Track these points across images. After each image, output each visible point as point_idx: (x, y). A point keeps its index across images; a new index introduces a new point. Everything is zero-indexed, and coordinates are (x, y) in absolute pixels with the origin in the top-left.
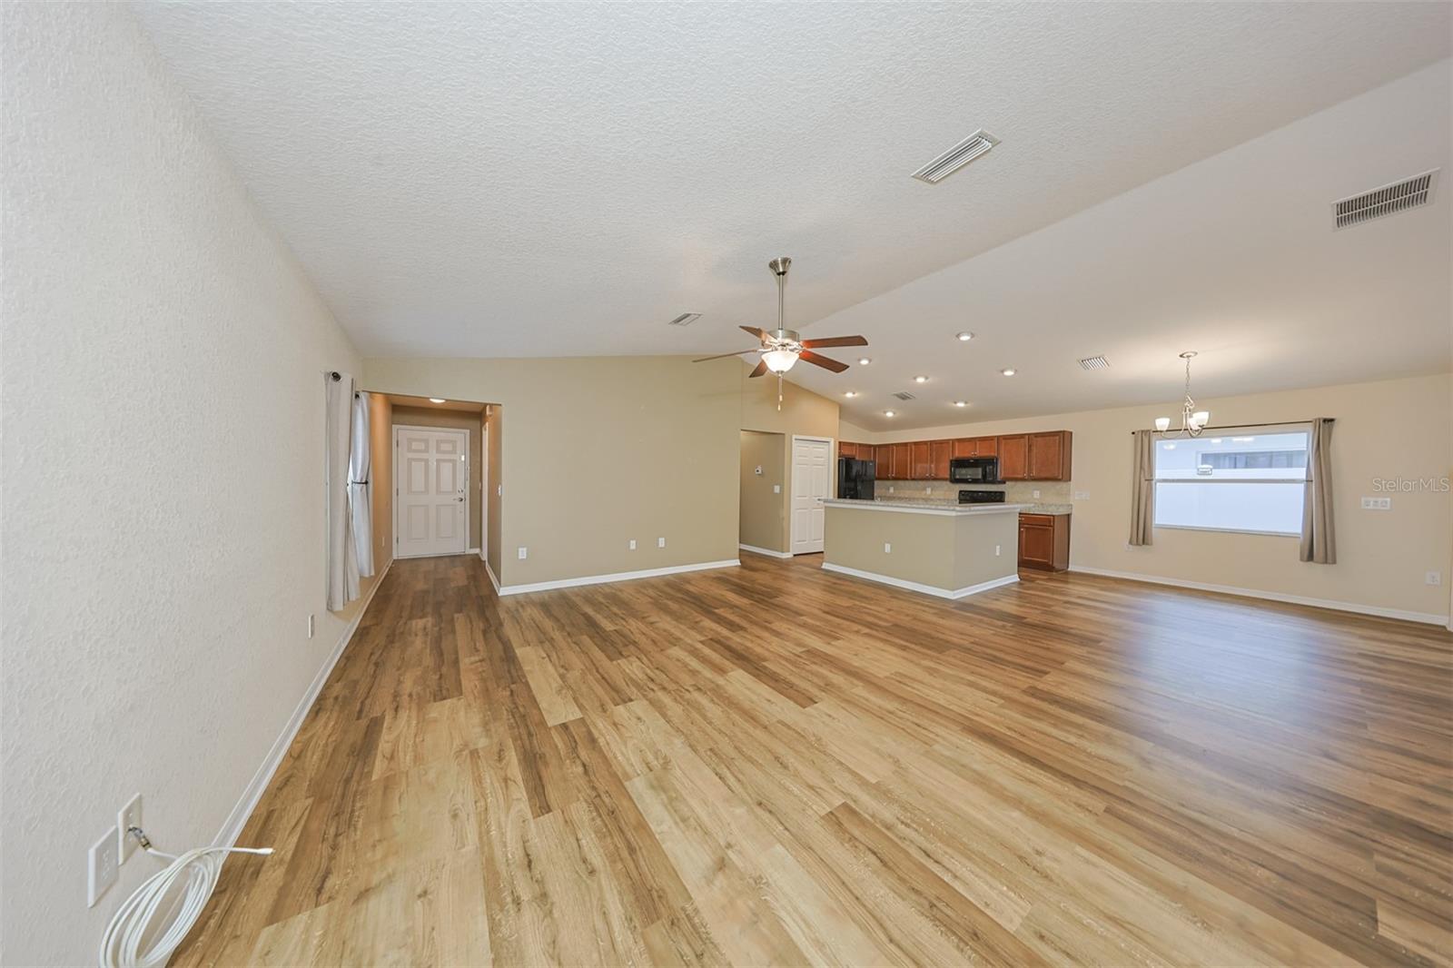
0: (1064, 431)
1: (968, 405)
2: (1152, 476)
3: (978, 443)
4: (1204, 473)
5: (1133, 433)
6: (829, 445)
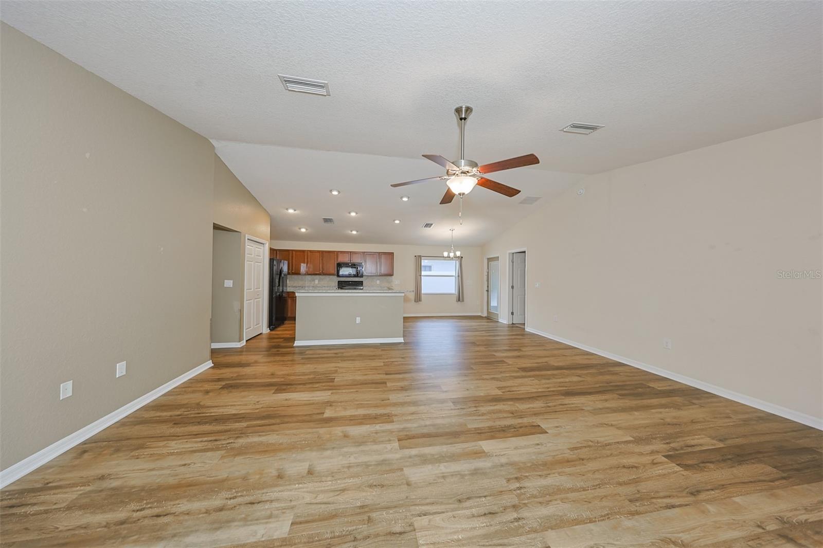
6: (264, 247)
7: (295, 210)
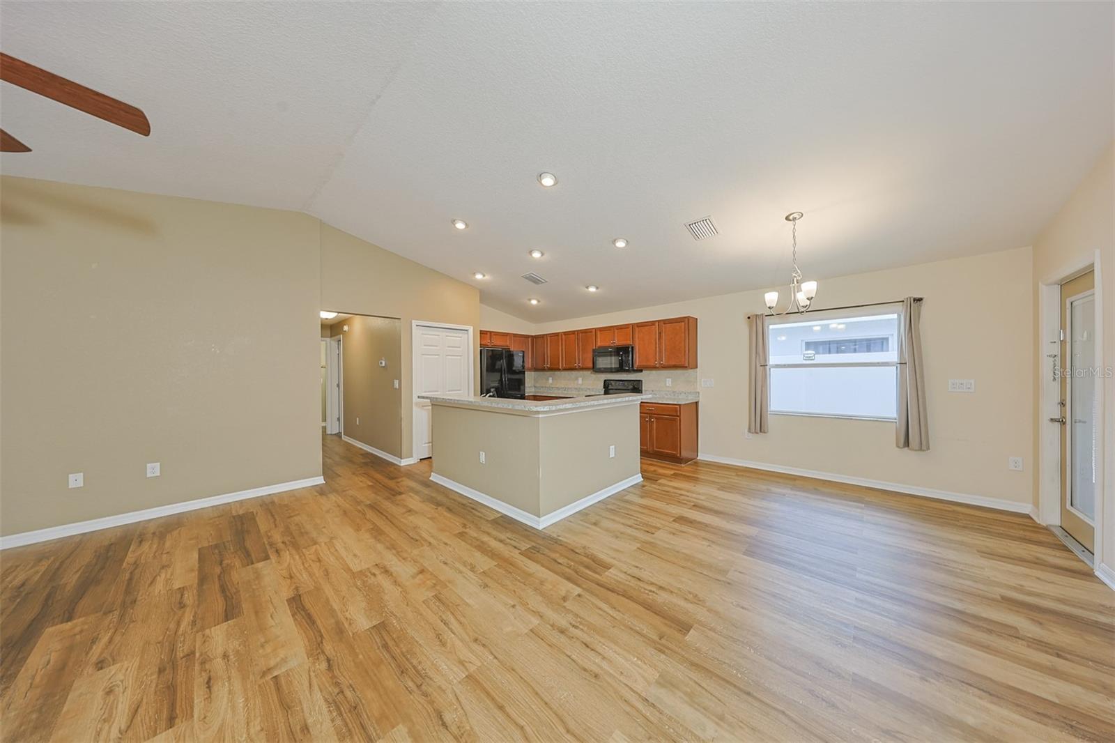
0: (688, 318)
1: (599, 290)
2: (766, 360)
3: (616, 331)
4: (809, 358)
5: (749, 318)
6: (468, 334)
7: (484, 276)
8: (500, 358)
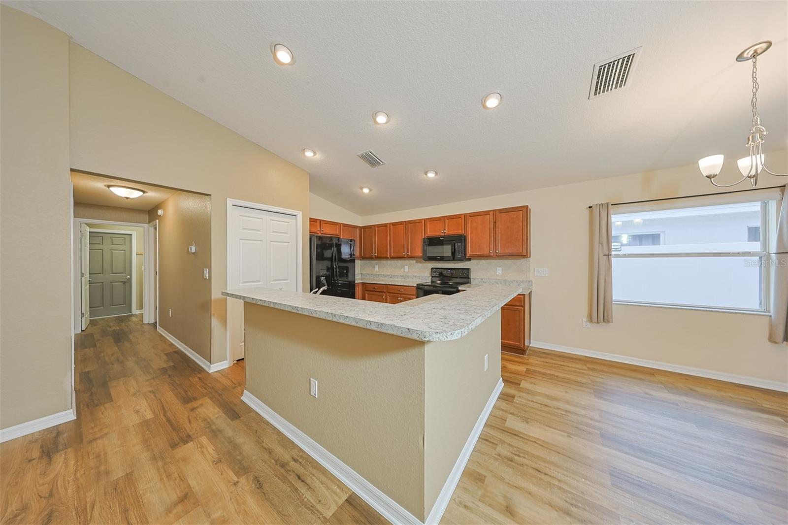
2: (610, 250)
3: (447, 221)
5: (590, 207)
6: (296, 219)
7: (315, 153)
8: (330, 247)
